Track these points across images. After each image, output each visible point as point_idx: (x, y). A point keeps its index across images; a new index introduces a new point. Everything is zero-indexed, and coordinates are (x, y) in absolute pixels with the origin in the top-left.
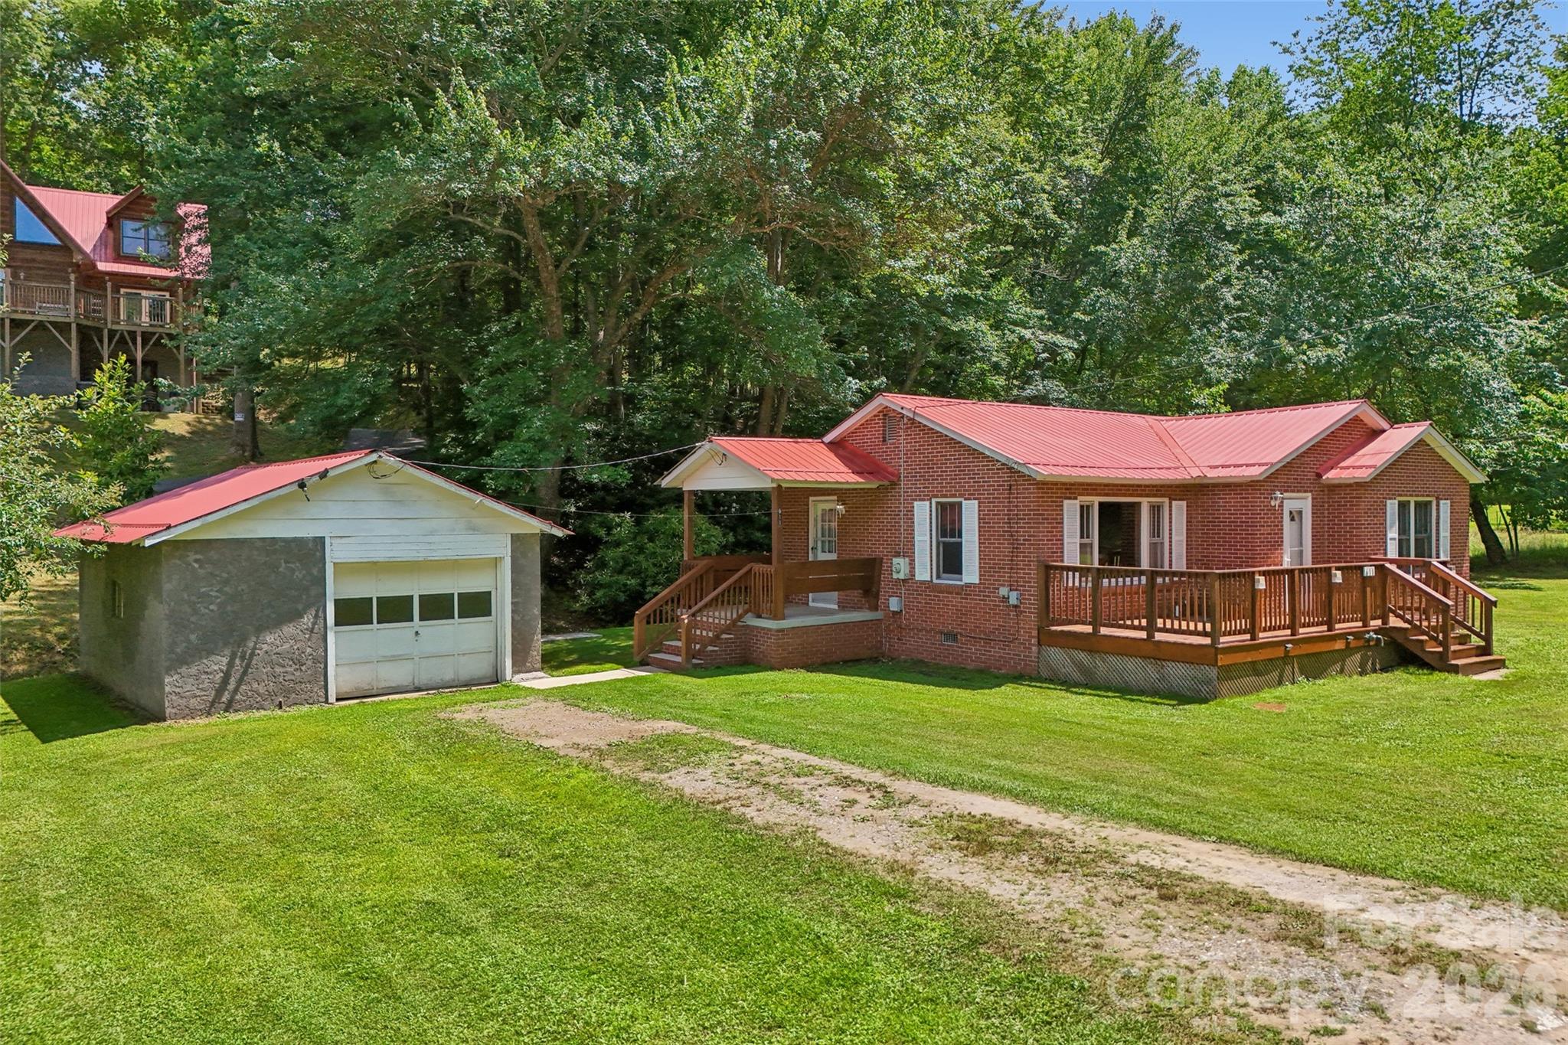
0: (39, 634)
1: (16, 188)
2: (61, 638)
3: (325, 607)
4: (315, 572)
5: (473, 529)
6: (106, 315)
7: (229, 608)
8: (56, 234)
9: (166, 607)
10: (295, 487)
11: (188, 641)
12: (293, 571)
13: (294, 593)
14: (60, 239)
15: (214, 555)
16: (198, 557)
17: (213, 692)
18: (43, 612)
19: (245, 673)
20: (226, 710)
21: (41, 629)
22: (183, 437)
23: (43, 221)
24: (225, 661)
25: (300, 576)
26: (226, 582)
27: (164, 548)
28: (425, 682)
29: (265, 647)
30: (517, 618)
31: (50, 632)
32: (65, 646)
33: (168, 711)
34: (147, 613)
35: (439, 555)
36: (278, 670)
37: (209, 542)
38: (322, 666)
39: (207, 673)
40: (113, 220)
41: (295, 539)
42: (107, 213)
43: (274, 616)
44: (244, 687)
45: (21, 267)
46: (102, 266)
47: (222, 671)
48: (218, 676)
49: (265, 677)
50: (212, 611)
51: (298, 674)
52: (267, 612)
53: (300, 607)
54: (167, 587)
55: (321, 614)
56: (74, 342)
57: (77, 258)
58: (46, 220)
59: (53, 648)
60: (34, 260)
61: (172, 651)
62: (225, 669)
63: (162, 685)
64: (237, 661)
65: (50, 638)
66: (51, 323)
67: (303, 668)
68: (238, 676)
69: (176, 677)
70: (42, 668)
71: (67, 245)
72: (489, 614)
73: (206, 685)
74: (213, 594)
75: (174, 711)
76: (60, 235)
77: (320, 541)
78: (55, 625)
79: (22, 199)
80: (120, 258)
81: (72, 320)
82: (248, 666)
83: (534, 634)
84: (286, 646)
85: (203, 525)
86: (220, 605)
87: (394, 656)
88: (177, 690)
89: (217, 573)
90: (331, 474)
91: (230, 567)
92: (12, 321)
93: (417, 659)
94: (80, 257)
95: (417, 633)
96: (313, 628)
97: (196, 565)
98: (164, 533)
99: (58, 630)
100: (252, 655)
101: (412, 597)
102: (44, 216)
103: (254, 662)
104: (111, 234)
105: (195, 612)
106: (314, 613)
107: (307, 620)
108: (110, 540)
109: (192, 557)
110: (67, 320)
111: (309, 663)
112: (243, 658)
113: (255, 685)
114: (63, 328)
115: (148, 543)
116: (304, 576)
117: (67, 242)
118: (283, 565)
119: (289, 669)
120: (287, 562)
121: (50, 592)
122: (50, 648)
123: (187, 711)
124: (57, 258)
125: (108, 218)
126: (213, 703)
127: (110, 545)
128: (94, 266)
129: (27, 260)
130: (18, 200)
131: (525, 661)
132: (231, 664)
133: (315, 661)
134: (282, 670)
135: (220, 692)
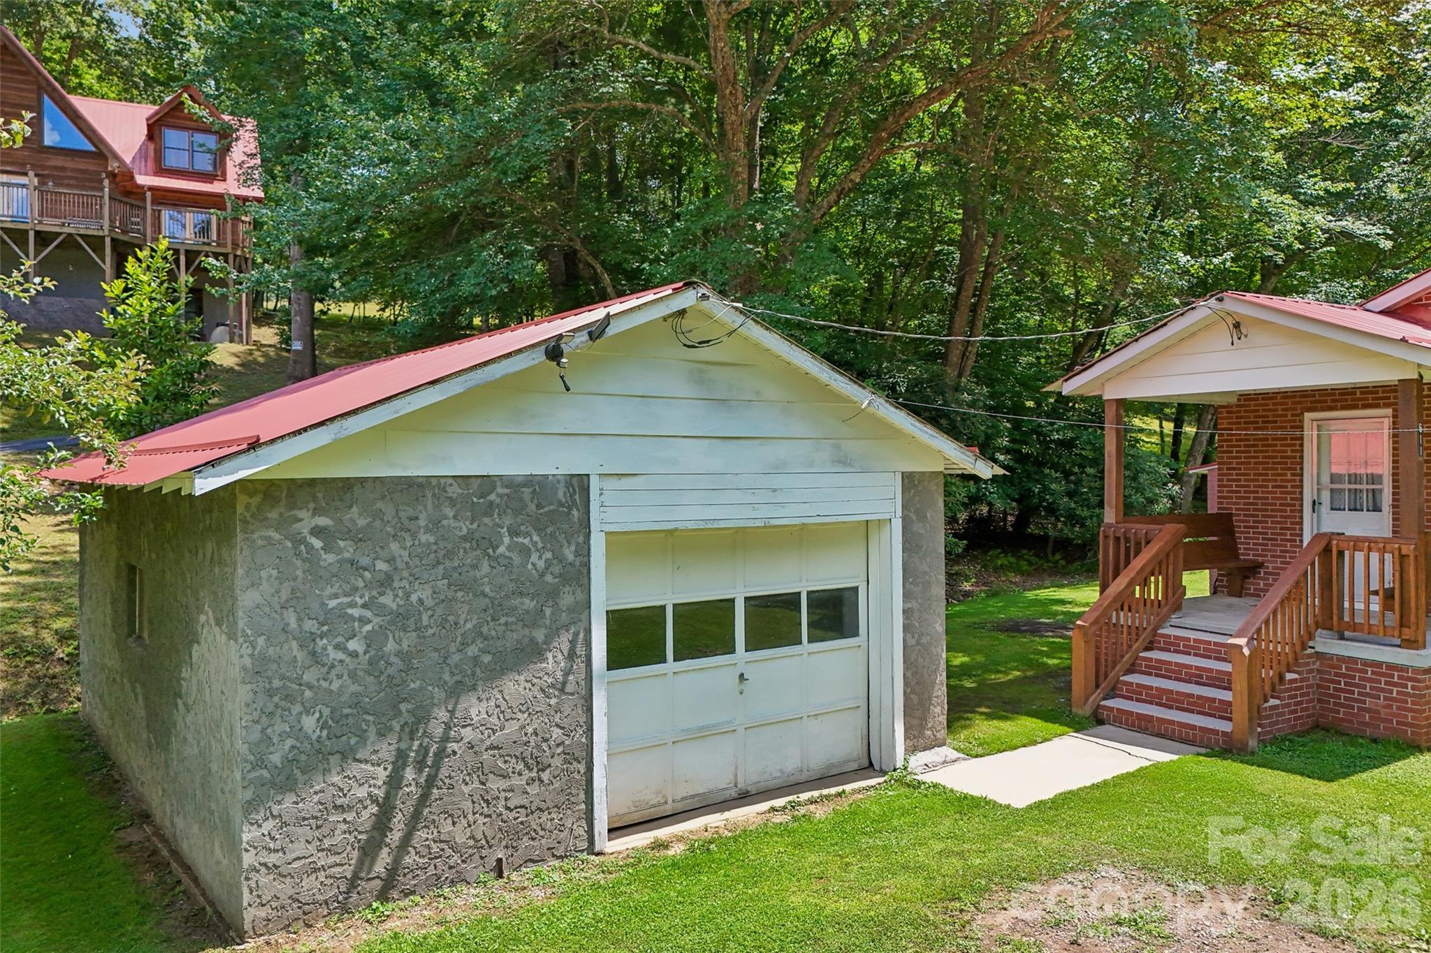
0: (30, 631)
1: (44, 83)
2: (63, 637)
3: (588, 631)
4: (569, 554)
5: (843, 462)
6: (145, 229)
7: (391, 646)
8: (90, 139)
9: (246, 650)
10: (539, 356)
11: (297, 732)
12: (525, 552)
13: (528, 604)
14: (95, 145)
15: (357, 517)
16: (323, 521)
17: (355, 854)
18: (43, 594)
19: (424, 799)
20: (383, 896)
21: (34, 624)
22: (231, 370)
23: (75, 124)
24: (382, 774)
25: (541, 564)
26: (386, 582)
27: (242, 500)
28: (754, 778)
29: (468, 734)
30: (912, 642)
31: (47, 627)
32: (70, 650)
33: (249, 915)
34: (196, 651)
35: (788, 514)
36: (495, 784)
37: (347, 484)
38: (582, 768)
39: (341, 808)
40: (154, 129)
41: (530, 481)
42: (148, 120)
43: (487, 659)
44: (422, 834)
45: (48, 176)
46: (141, 180)
47: (374, 800)
48: (365, 814)
49: (467, 805)
50: (354, 655)
51: (534, 790)
52: (472, 651)
53: (540, 635)
54: (248, 599)
55: (580, 650)
56: (108, 259)
57: (113, 166)
58: (78, 121)
59: (52, 654)
60: (63, 169)
61: (260, 763)
62: (380, 793)
63: (233, 846)
64: (409, 774)
65: (48, 638)
66: (81, 236)
67: (545, 776)
68: (409, 808)
69: (268, 826)
70: (34, 687)
71: (101, 152)
72: (855, 634)
73: (338, 838)
74: (355, 612)
75: (262, 913)
76: (95, 140)
77: (580, 484)
78: (58, 615)
79: (49, 96)
80: (161, 171)
81: (106, 233)
82: (431, 782)
83: (935, 671)
84: (512, 727)
85: (336, 441)
86: (369, 640)
87: (701, 729)
88: (272, 859)
89: (364, 561)
90: (610, 331)
91: (394, 546)
92: (38, 233)
93: (741, 730)
94: (116, 164)
95: (742, 676)
96: (564, 683)
97: (317, 543)
98: (242, 459)
99: (62, 624)
100: (441, 755)
101: (732, 601)
102: (76, 117)
103: (444, 772)
104: (151, 147)
105: (315, 658)
106: (566, 647)
107: (553, 663)
108: (109, 481)
109: (307, 521)
110: (101, 233)
111: (557, 762)
112: (420, 765)
113: (447, 827)
114: (96, 243)
115: (204, 485)
116: (548, 564)
117: (101, 146)
118: (507, 540)
119: (516, 781)
120: (514, 533)
121: (55, 563)
122: (47, 654)
123: (294, 911)
124: (90, 165)
125: (148, 125)
126: (353, 882)
127: (109, 492)
128: (132, 178)
129: (56, 168)
130: (46, 97)
131: (922, 726)
132: (394, 782)
133: (570, 758)
134: (503, 784)
135: (369, 851)
